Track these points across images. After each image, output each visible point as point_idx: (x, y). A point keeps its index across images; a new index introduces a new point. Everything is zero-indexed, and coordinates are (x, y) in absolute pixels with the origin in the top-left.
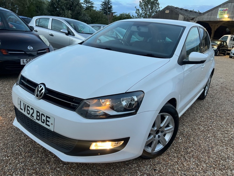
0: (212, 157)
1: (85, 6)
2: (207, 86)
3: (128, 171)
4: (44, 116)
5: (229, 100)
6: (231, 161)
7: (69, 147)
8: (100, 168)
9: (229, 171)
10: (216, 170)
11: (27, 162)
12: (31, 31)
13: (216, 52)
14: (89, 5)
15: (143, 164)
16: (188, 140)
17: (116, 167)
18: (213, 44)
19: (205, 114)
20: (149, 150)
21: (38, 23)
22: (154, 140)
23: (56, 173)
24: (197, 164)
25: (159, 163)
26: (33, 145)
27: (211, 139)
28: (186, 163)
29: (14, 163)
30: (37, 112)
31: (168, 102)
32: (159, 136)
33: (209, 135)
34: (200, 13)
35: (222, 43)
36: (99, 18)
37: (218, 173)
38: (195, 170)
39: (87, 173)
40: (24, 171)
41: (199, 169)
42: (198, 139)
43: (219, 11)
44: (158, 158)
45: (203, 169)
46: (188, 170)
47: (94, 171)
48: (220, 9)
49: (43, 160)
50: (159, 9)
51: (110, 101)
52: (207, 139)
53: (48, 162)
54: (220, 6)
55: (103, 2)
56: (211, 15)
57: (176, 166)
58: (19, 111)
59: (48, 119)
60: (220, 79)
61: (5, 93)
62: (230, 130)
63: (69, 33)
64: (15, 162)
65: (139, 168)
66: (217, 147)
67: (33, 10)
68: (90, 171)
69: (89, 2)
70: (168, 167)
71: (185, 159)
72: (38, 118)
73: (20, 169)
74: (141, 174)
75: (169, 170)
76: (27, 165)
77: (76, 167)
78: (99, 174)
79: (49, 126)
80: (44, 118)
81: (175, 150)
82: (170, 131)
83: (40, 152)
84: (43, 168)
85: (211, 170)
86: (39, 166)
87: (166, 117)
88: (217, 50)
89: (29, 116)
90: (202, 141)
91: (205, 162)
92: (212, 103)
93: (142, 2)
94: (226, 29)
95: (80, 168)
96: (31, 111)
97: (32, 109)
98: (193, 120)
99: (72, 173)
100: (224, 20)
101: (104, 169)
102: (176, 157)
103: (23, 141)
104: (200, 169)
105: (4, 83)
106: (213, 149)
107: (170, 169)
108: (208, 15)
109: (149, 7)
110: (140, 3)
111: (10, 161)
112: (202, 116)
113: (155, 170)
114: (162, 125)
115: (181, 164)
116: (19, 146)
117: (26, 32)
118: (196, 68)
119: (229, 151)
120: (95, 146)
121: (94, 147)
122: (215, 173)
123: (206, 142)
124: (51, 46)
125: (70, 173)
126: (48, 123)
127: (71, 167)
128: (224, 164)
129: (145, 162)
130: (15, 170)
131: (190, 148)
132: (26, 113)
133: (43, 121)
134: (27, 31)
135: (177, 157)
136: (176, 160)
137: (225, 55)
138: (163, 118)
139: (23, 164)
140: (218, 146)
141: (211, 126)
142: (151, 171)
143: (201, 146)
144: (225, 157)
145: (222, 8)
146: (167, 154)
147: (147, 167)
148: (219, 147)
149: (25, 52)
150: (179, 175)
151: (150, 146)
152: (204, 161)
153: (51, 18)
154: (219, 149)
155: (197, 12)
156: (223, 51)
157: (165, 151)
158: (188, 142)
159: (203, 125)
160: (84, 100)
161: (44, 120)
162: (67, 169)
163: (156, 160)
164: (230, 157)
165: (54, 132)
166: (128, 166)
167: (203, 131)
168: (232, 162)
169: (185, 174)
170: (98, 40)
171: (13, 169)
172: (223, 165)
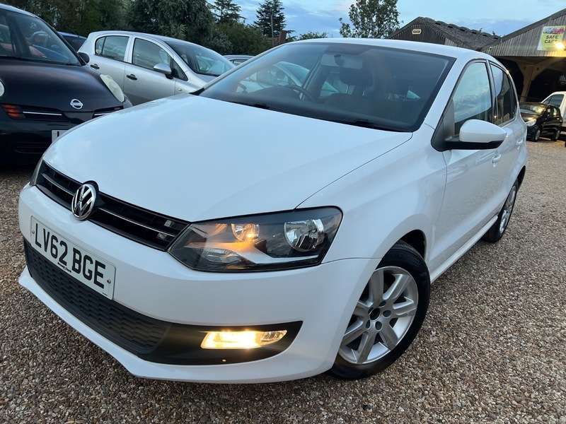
0: (510, 382)
1: (218, 13)
2: (506, 209)
3: (298, 406)
4: (92, 263)
5: (559, 247)
6: (559, 394)
7: (149, 341)
8: (227, 397)
9: (552, 417)
10: (519, 413)
11: (48, 376)
12: (82, 65)
13: (534, 131)
14: (230, 12)
15: (336, 391)
16: (453, 337)
17: (268, 396)
18: (526, 112)
19: (499, 278)
20: (353, 357)
21: (100, 48)
22: (366, 332)
23: (117, 405)
24: (473, 396)
25: (376, 391)
26: (66, 335)
27: (511, 338)
28: (444, 394)
29: (15, 377)
30: (76, 251)
31: (402, 239)
32: (378, 325)
33: (505, 327)
34: (496, 38)
35: (549, 111)
36: (252, 43)
37: (524, 420)
38: (465, 412)
39: (195, 407)
40: (37, 397)
41: (477, 410)
42: (478, 338)
43: (542, 34)
44: (374, 379)
45: (486, 410)
46: (449, 410)
47: (212, 403)
48: (545, 28)
49: (87, 373)
50: (396, 26)
51: (257, 229)
52: (501, 338)
53: (100, 378)
54: (545, 22)
55: (264, 6)
56: (523, 43)
57: (420, 400)
58: (34, 250)
59: (100, 269)
60: (540, 197)
61: (10, 209)
62: (559, 318)
63: (174, 74)
64: (17, 375)
65: (324, 401)
66: (525, 357)
67: (94, 21)
68: (203, 403)
69: (229, 5)
70: (399, 402)
71: (443, 383)
72: (77, 266)
73: (29, 392)
74: (331, 415)
75: (400, 408)
76: (47, 382)
77: (169, 393)
78: (225, 412)
79: (102, 286)
80: (90, 267)
81: (419, 361)
82: (408, 312)
83: (81, 353)
84: (86, 391)
85: (506, 412)
86: (76, 386)
87: (398, 277)
88: (536, 128)
89: (55, 261)
90: (489, 343)
91: (491, 393)
92: (517, 252)
93: (355, 6)
94: (558, 78)
95: (177, 396)
96: (61, 250)
97: (62, 243)
98: (467, 291)
99: (157, 406)
100: (555, 56)
101: (237, 401)
102: (419, 379)
103: (44, 324)
104: (480, 409)
105: (10, 187)
106: (515, 362)
107: (402, 405)
108: (515, 44)
109: (374, 19)
110: (353, 10)
111: (6, 371)
112: (490, 282)
113: (365, 407)
114: (386, 297)
115: (432, 396)
116: (31, 337)
117: (69, 65)
118: (479, 163)
119: (554, 368)
120: (214, 340)
121: (211, 341)
122: (516, 420)
123: (497, 345)
124: (128, 101)
125: (151, 405)
126: (99, 279)
127: (156, 392)
128: (540, 400)
129: (342, 386)
130: (17, 393)
131: (456, 357)
132: (48, 255)
133: (88, 275)
134: (71, 65)
135: (424, 377)
136: (420, 386)
137: (555, 140)
138: (389, 280)
139: (37, 380)
140: (527, 355)
141: (512, 307)
142: (356, 410)
143: (484, 354)
144: (544, 382)
145: (550, 27)
146: (399, 370)
147: (345, 399)
148: (530, 359)
149: (62, 113)
150: (424, 422)
151: (356, 349)
152: (491, 391)
153: (132, 36)
154: (530, 362)
155: (490, 35)
156: (549, 131)
157: (393, 362)
158: (453, 342)
159: (491, 304)
160: (191, 223)
161: (90, 272)
162: (146, 396)
163: (370, 383)
164: (557, 382)
165: (112, 301)
166: (299, 395)
167: (491, 318)
168: (562, 394)
169: (440, 421)
170: (239, 87)
171: (12, 390)
172: (536, 402)
